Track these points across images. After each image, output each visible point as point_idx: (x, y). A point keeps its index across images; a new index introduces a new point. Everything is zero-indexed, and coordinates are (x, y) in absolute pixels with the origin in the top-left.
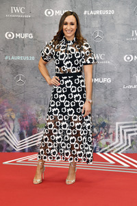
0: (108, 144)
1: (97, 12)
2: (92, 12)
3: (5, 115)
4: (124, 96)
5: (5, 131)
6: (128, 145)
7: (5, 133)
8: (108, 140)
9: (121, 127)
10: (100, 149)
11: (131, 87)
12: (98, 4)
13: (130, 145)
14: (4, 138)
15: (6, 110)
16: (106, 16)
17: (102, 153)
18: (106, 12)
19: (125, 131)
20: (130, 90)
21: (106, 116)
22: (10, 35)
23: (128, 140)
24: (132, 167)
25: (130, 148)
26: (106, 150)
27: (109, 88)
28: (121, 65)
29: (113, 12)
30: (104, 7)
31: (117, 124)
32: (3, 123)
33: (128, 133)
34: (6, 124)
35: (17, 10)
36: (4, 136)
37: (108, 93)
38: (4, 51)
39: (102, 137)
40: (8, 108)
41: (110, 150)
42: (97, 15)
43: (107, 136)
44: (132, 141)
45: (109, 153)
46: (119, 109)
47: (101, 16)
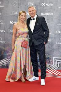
0: (50, 66)
1: (46, 14)
2: (44, 14)
3: (9, 54)
4: (56, 47)
5: (9, 60)
6: (58, 66)
7: (9, 61)
8: (50, 64)
9: (55, 59)
10: (47, 68)
11: (59, 43)
12: (47, 11)
13: (59, 66)
14: (8, 63)
15: (9, 52)
16: (50, 15)
17: (47, 69)
18: (50, 14)
19: (57, 61)
20: (59, 44)
21: (49, 55)
22: (12, 22)
23: (58, 64)
24: (59, 75)
25: (59, 68)
26: (49, 68)
27: (50, 43)
28: (55, 35)
29: (52, 14)
30: (49, 12)
31: (54, 58)
32: (8, 57)
33: (58, 62)
34: (9, 57)
35: (15, 13)
36: (8, 62)
37: (50, 45)
38: (9, 28)
39: (47, 63)
40: (10, 51)
41: (51, 68)
42: (46, 15)
43: (49, 63)
44: (59, 65)
45: (50, 69)
46: (55, 52)
47: (48, 15)
